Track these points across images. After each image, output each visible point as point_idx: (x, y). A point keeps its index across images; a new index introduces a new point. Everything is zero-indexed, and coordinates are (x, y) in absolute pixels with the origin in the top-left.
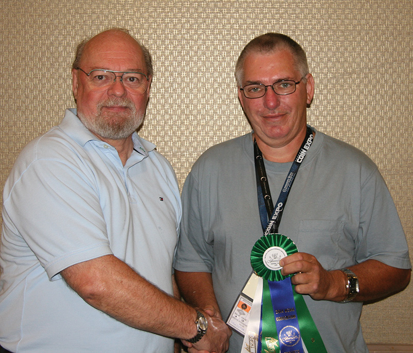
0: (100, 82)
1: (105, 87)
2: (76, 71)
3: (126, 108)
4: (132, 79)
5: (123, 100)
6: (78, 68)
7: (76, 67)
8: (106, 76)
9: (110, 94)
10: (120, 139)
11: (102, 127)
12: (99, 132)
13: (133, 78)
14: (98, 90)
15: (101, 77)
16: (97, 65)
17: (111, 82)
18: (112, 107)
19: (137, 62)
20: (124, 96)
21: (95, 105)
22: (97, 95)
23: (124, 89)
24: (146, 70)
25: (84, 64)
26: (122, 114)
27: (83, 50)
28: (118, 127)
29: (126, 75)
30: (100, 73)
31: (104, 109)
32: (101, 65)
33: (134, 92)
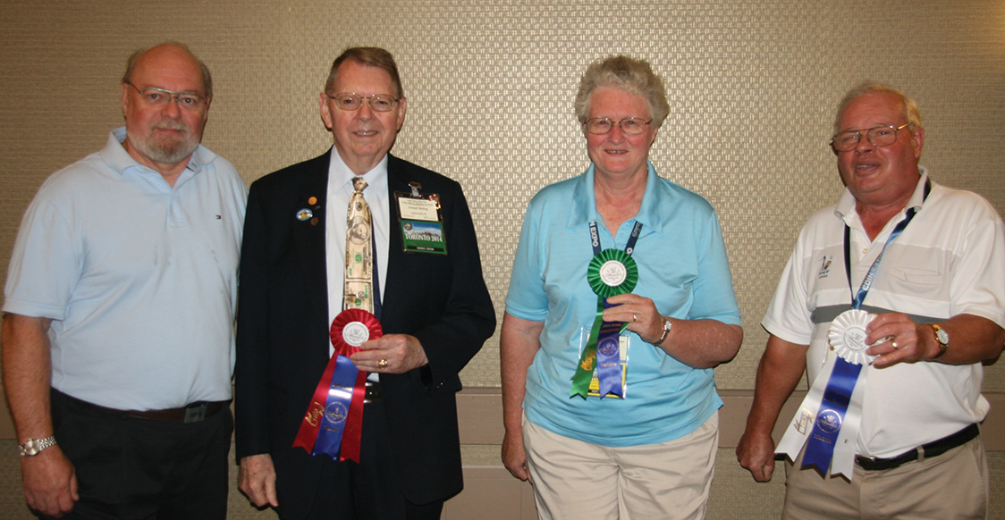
0: (153, 101)
1: (158, 108)
2: (126, 85)
3: (180, 131)
4: (188, 100)
5: (178, 122)
6: (129, 83)
7: (126, 80)
8: (161, 96)
9: (164, 116)
11: (153, 149)
12: (149, 155)
13: (189, 99)
14: (149, 110)
15: (154, 96)
16: (150, 83)
17: (165, 103)
18: (164, 130)
19: (195, 82)
20: (179, 118)
21: (146, 125)
22: (149, 115)
23: (179, 111)
24: (204, 92)
25: (136, 79)
26: (176, 137)
27: (136, 62)
28: (170, 151)
29: (182, 96)
30: (153, 91)
31: (156, 130)
33: (190, 114)
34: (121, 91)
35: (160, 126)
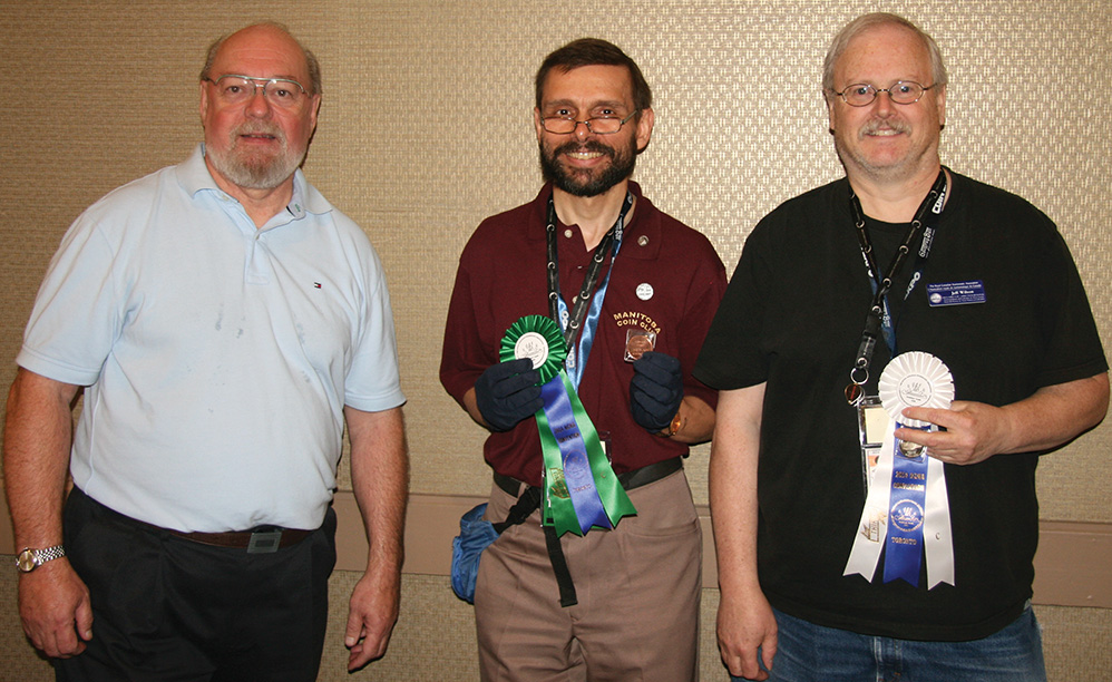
0: (234, 96)
1: (240, 105)
2: (205, 84)
4: (282, 93)
5: (267, 123)
6: (207, 79)
7: (205, 77)
8: (243, 87)
9: (250, 116)
10: (265, 188)
12: (231, 177)
13: (284, 92)
14: (233, 112)
15: (236, 89)
16: (230, 70)
17: (249, 97)
20: (268, 116)
21: (228, 132)
22: (230, 119)
23: (269, 107)
26: (265, 148)
27: (217, 50)
28: (259, 170)
30: (233, 82)
31: (239, 139)
32: (234, 68)
33: (286, 113)
34: (198, 91)
35: (245, 133)
